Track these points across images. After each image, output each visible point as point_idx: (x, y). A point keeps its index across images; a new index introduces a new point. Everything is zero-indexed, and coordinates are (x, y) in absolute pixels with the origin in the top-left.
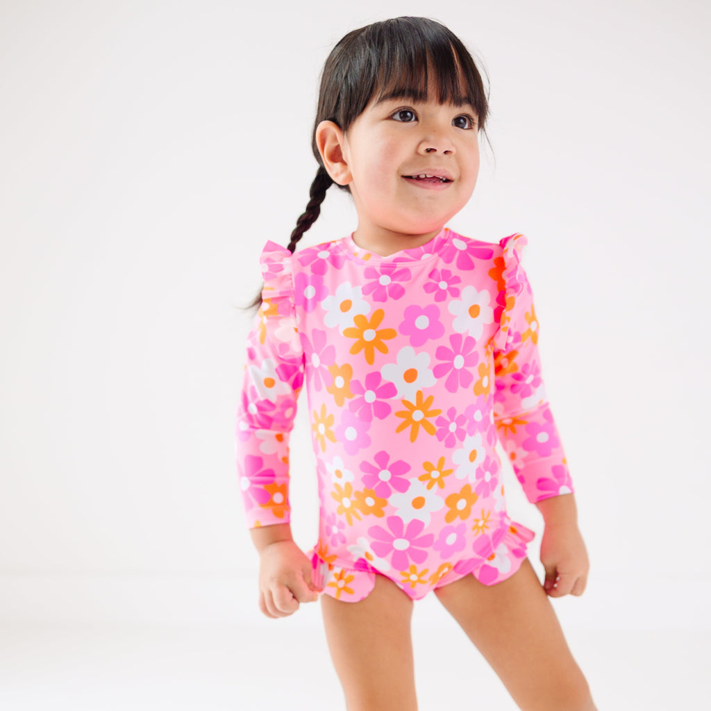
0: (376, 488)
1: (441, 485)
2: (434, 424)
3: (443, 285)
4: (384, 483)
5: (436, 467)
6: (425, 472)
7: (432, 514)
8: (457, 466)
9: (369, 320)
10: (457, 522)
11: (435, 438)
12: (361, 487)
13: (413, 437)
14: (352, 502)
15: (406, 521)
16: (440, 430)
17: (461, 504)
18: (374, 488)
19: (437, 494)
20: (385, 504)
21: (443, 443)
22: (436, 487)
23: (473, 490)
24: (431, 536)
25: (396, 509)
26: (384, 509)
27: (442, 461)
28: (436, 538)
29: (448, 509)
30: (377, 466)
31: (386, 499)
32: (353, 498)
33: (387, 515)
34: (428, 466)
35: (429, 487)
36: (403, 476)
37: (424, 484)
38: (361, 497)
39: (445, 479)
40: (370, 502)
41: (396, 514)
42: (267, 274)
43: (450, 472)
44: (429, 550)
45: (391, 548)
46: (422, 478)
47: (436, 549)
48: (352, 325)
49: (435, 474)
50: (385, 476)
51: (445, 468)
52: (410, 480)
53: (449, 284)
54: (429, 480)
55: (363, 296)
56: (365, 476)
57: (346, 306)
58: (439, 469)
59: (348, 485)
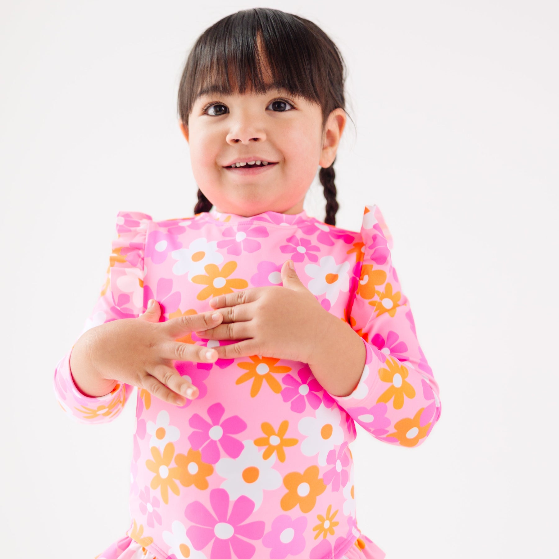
0: (203, 450)
1: (282, 458)
2: (280, 381)
3: (301, 250)
4: (213, 442)
5: (276, 430)
6: (264, 435)
7: (266, 493)
8: (304, 437)
9: (220, 269)
10: (295, 513)
11: (279, 397)
12: (185, 448)
13: (254, 392)
14: (171, 470)
15: (233, 497)
16: (286, 389)
17: (303, 490)
18: (200, 449)
19: (274, 467)
20: (211, 471)
21: (289, 404)
22: (274, 457)
23: (320, 476)
24: (261, 525)
25: (222, 480)
26: (208, 478)
27: (284, 426)
28: (268, 529)
29: (286, 491)
30: (208, 420)
31: (213, 465)
32: (173, 465)
33: (211, 487)
34: (267, 428)
35: (266, 456)
36: (237, 437)
37: (260, 450)
38: (183, 461)
39: (287, 450)
40: (193, 468)
41: (222, 486)
42: (121, 226)
43: (293, 442)
44: (257, 544)
45: (211, 534)
46: (259, 442)
47: (266, 544)
48: (203, 272)
49: (275, 440)
50: (216, 433)
51: (287, 436)
52: (245, 443)
53: (307, 250)
54: (266, 447)
55: (217, 249)
56: (194, 433)
57: (198, 257)
58: (281, 434)
59: (170, 447)
